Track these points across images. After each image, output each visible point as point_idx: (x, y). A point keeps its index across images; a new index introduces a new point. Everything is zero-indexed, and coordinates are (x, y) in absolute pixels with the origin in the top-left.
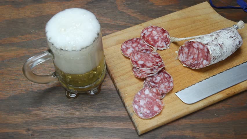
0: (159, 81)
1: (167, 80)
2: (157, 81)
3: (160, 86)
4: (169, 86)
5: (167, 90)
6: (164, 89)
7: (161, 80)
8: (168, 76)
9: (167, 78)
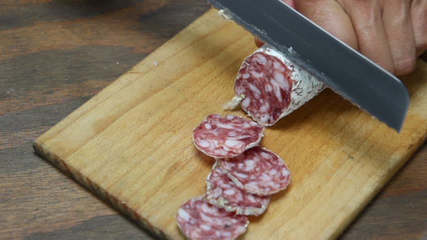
0: (255, 168)
1: (272, 164)
2: (248, 169)
3: (260, 178)
4: (282, 175)
5: (281, 184)
6: (272, 184)
7: (258, 165)
8: (271, 157)
9: (269, 161)
